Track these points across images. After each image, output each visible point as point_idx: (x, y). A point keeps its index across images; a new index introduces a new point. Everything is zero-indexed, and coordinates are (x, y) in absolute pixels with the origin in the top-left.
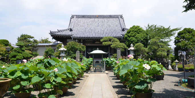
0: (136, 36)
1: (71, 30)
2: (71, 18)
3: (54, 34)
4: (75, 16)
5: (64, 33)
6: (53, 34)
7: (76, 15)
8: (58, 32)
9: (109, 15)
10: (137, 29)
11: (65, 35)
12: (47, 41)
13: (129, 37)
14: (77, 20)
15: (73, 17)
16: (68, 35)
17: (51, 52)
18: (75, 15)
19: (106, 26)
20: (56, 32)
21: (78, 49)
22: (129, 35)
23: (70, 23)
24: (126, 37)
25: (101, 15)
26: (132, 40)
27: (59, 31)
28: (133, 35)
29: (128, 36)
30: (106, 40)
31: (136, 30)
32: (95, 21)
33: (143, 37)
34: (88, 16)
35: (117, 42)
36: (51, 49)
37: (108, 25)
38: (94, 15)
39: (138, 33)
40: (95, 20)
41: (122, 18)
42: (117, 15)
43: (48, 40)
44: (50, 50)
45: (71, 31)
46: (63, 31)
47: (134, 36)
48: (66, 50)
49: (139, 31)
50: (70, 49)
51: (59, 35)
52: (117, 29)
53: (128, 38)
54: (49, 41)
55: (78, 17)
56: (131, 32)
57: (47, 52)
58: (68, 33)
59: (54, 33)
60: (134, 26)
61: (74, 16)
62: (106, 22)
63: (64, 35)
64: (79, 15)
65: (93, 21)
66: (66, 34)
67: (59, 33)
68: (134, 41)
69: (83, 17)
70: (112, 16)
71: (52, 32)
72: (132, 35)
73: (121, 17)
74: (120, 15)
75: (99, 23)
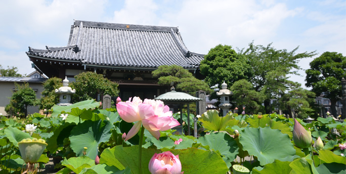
0: (228, 65)
1: (76, 50)
2: (73, 27)
3: (38, 55)
4: (82, 24)
5: (60, 55)
6: (35, 55)
7: (84, 22)
8: (47, 53)
9: (152, 27)
10: (229, 52)
11: (65, 59)
12: (14, 73)
13: (215, 67)
14: (86, 32)
15: (76, 24)
16: (72, 59)
17: (29, 97)
18: (80, 21)
19: (150, 47)
20: (42, 51)
21: (104, 90)
22: (214, 63)
23: (71, 36)
24: (206, 69)
25: (135, 26)
26: (222, 74)
27: (49, 50)
28: (222, 63)
29: (212, 66)
30: (167, 72)
31: (225, 53)
32: (124, 36)
33: (243, 68)
34: (110, 24)
35: (189, 77)
36: (30, 90)
37: (153, 44)
38: (121, 25)
39: (233, 61)
40: (124, 33)
41: (177, 33)
42: (168, 27)
43: (15, 70)
44: (26, 92)
45: (76, 52)
46: (59, 51)
47: (224, 66)
48: (73, 91)
49: (234, 57)
50: (84, 91)
51: (50, 57)
52: (173, 54)
53: (210, 70)
54: (17, 73)
55: (88, 25)
56: (217, 58)
57: (19, 98)
58: (71, 55)
59: (38, 53)
60: (220, 46)
61: (80, 24)
62: (147, 38)
63: (61, 59)
64: (90, 22)
65: (121, 35)
66: (66, 57)
67: (49, 55)
68: (227, 77)
69: (99, 26)
70: (158, 29)
71: (34, 50)
72: (220, 63)
73: (177, 31)
74: (173, 28)
75: (133, 41)
